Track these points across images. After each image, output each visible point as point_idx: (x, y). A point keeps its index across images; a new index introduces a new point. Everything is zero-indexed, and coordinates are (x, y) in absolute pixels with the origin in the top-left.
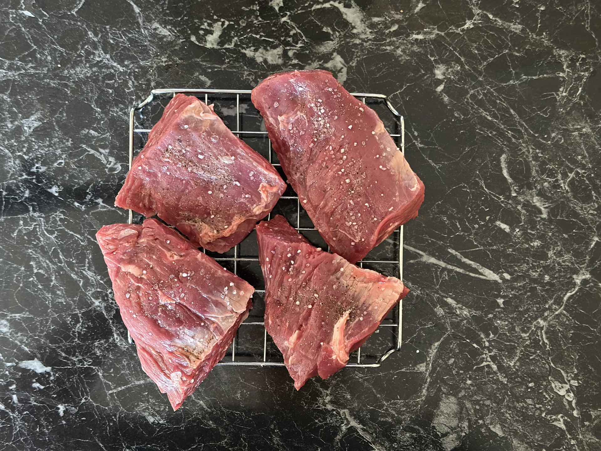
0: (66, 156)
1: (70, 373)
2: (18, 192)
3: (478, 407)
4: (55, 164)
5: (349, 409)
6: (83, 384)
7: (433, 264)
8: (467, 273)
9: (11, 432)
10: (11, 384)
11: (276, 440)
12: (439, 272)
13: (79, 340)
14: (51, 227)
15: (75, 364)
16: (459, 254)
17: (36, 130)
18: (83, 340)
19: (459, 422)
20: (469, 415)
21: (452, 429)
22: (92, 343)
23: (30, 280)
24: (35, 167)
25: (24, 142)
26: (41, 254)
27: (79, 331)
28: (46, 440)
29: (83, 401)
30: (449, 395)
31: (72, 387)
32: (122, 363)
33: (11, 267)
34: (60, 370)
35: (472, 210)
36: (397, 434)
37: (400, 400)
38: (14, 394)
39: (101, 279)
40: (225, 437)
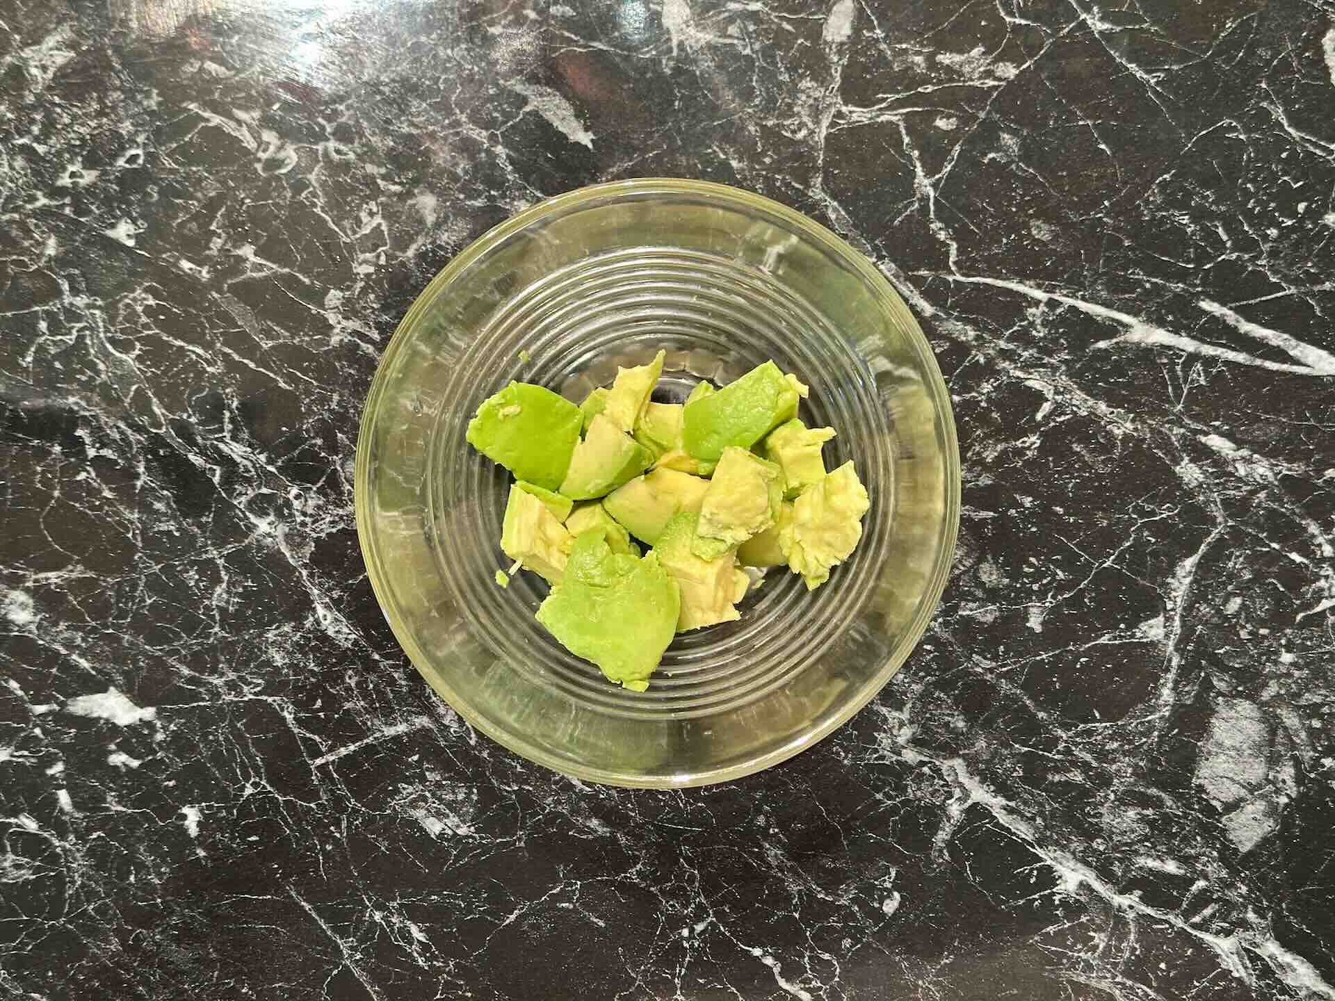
0: (148, 138)
1: (206, 719)
2: (26, 244)
3: (1316, 724)
4: (121, 162)
5: (964, 757)
6: (245, 747)
7: (1162, 346)
8: (1258, 362)
9: (62, 891)
10: (50, 761)
11: (773, 854)
12: (1178, 368)
13: (223, 629)
14: (123, 331)
15: (219, 695)
16: (1230, 312)
17: (62, 73)
18: (236, 629)
19: (1270, 769)
20: (1294, 746)
21: (1252, 788)
22: (260, 636)
23: (78, 478)
24: (67, 174)
25: (34, 108)
26: (104, 406)
27: (222, 604)
28: (156, 905)
29: (249, 790)
30: (1234, 697)
31: (216, 757)
32: (343, 682)
33: (26, 447)
34: (179, 713)
35: (1258, 189)
36: (1102, 815)
37: (1099, 721)
38: (60, 787)
39: (270, 461)
40: (636, 860)
